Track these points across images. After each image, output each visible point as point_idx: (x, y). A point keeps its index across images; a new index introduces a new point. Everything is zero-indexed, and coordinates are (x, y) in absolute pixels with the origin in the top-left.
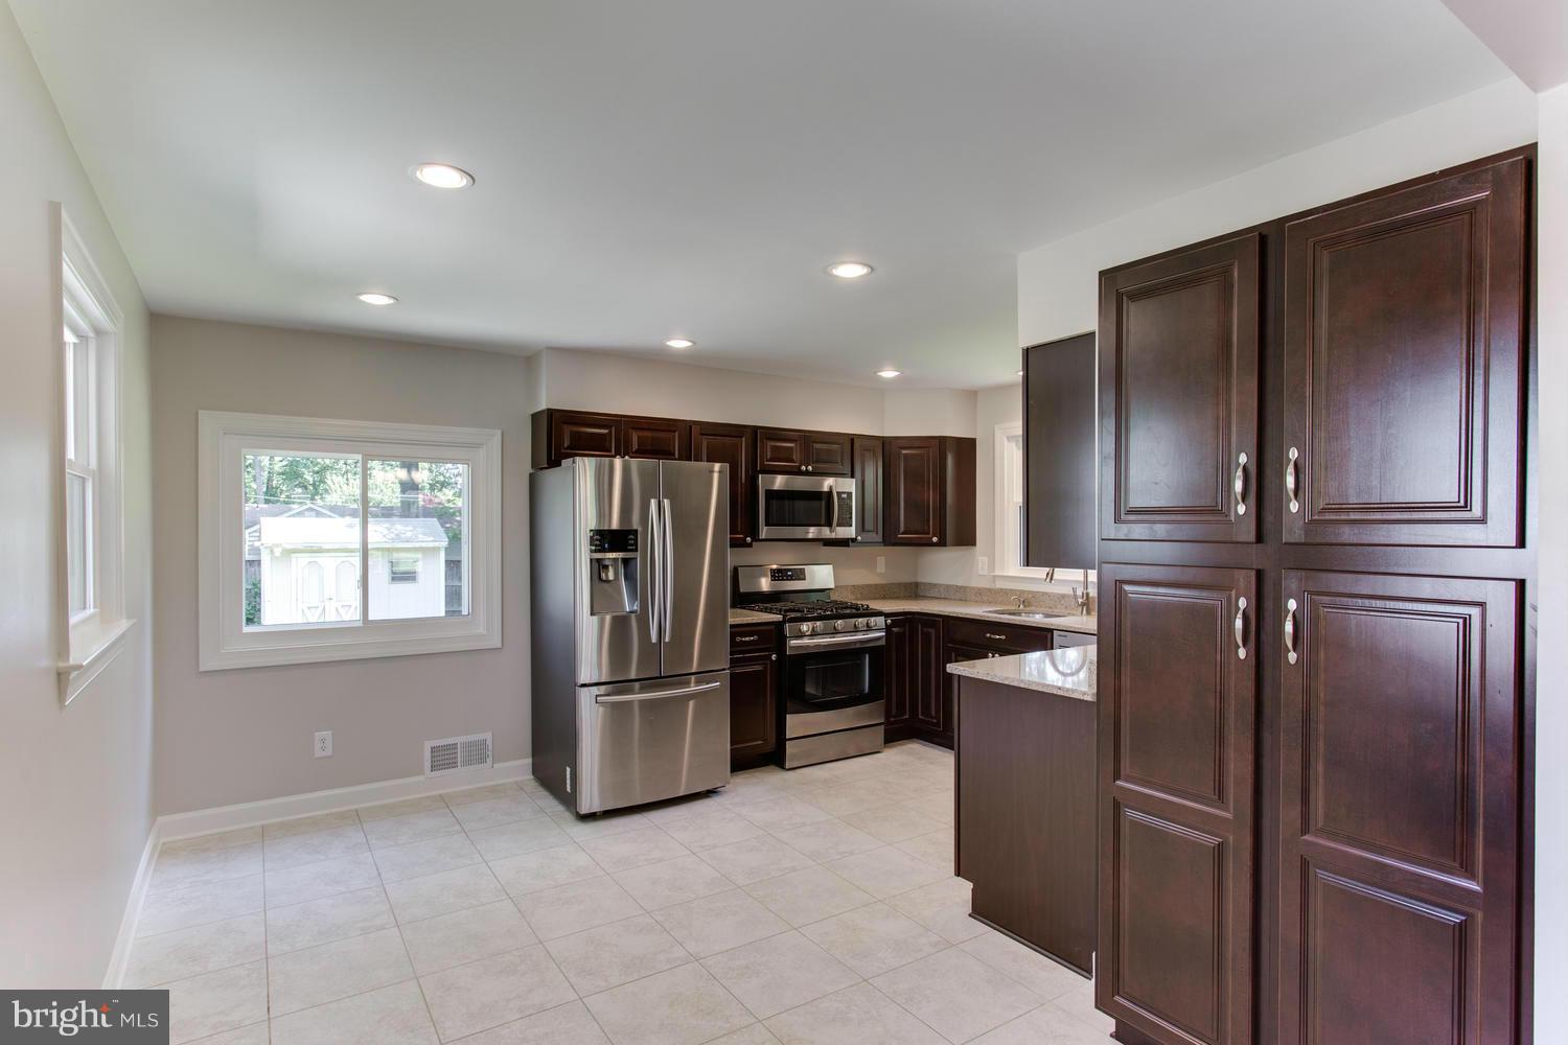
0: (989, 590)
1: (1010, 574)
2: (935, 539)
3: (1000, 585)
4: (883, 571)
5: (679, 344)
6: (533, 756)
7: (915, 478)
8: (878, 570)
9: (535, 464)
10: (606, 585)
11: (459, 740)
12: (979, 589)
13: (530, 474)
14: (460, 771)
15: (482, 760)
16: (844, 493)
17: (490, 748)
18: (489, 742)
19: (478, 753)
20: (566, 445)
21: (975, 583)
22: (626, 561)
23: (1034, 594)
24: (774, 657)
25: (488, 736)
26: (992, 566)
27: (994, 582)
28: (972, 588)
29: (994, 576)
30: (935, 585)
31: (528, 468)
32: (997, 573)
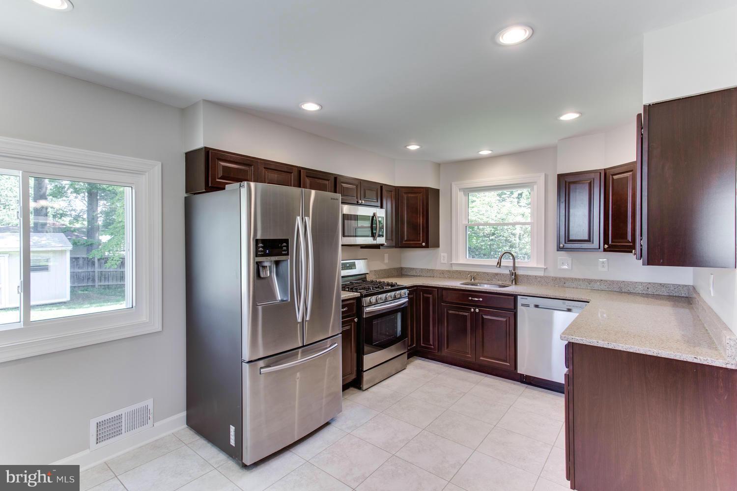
0: (449, 271)
1: (460, 262)
2: (424, 244)
3: (455, 268)
4: (387, 262)
5: (311, 107)
6: (187, 410)
7: (413, 210)
8: (385, 262)
9: (191, 189)
10: (263, 281)
11: (123, 411)
12: (443, 271)
13: (185, 197)
14: (125, 436)
15: (143, 423)
16: (380, 217)
17: (152, 411)
18: (151, 407)
19: (141, 418)
20: (220, 176)
21: (438, 267)
22: (277, 263)
23: (478, 273)
24: (356, 320)
25: (149, 403)
26: (450, 257)
27: (452, 267)
28: (437, 270)
29: (451, 264)
30: (414, 269)
31: (181, 193)
32: (453, 262)
